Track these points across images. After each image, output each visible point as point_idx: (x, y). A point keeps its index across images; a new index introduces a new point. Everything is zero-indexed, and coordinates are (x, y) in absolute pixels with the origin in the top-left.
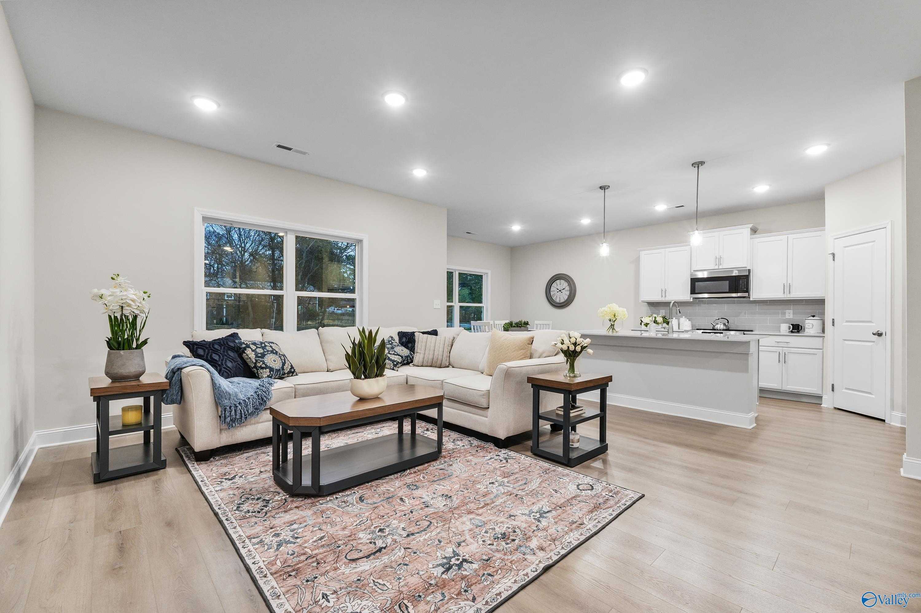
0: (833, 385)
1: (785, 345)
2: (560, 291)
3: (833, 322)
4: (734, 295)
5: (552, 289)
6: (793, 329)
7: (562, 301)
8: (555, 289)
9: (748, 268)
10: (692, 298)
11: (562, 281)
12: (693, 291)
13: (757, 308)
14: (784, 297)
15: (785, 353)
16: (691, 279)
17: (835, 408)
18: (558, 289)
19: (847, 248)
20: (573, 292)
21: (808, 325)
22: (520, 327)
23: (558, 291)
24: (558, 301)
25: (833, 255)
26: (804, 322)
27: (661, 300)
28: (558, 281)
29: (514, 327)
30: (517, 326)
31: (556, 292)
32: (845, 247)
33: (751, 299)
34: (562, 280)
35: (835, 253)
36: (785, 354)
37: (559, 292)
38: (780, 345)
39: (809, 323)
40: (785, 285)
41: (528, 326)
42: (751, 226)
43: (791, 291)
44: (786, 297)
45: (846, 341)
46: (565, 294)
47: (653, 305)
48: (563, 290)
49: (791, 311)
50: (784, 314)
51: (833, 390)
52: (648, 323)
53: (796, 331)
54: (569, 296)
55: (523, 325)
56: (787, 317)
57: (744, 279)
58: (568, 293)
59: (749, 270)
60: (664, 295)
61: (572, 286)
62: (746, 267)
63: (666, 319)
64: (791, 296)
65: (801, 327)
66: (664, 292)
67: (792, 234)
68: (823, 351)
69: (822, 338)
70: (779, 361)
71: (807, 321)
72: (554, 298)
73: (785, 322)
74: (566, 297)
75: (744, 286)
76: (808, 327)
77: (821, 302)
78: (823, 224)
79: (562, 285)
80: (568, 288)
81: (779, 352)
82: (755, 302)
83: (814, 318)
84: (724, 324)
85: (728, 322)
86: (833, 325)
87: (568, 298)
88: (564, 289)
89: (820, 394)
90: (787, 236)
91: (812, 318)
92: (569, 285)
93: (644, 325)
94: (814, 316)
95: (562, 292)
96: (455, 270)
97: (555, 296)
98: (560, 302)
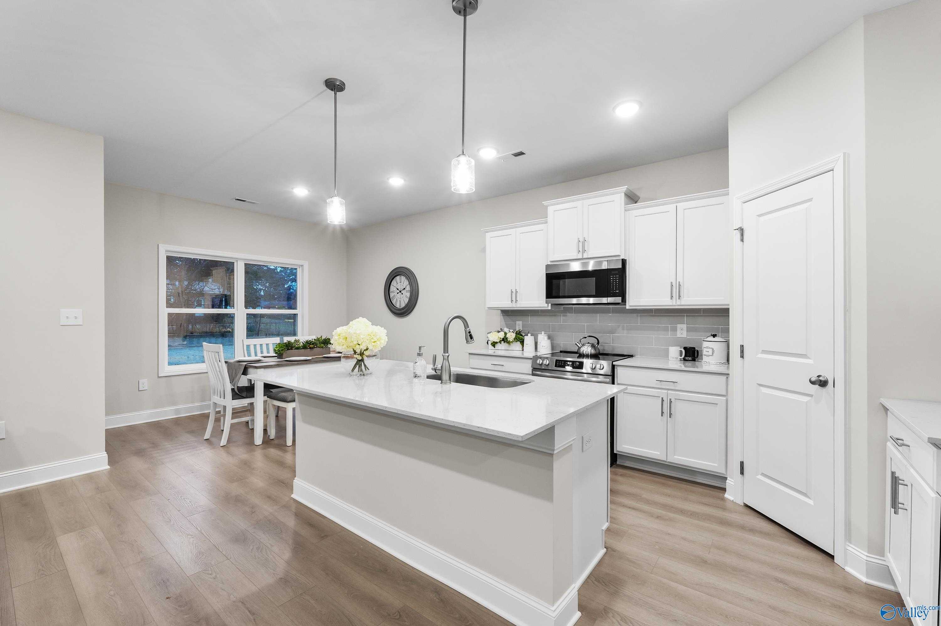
0: (742, 464)
1: (671, 386)
2: (400, 292)
3: (742, 352)
4: (604, 300)
5: (392, 288)
6: (686, 356)
7: (403, 305)
8: (395, 289)
9: (622, 257)
10: (550, 305)
12: (550, 294)
13: (638, 320)
14: (671, 304)
15: (670, 399)
16: (547, 274)
17: (747, 506)
18: (398, 289)
19: (762, 218)
20: (414, 293)
21: (708, 350)
22: (310, 348)
23: (398, 291)
24: (398, 306)
25: (742, 230)
26: (701, 345)
27: (511, 306)
28: (398, 278)
29: (297, 349)
30: (304, 348)
31: (396, 294)
32: (759, 216)
33: (627, 307)
34: (402, 277)
35: (744, 228)
36: (671, 402)
37: (400, 293)
38: (664, 385)
39: (707, 347)
40: (674, 284)
42: (624, 188)
43: (682, 295)
44: (674, 304)
45: (761, 388)
46: (406, 297)
47: (507, 313)
48: (404, 291)
49: (684, 326)
50: (675, 330)
51: (742, 473)
52: (495, 341)
53: (690, 358)
55: (318, 345)
56: (679, 334)
57: (616, 274)
58: (409, 295)
59: (624, 262)
60: (514, 299)
61: (414, 285)
62: (619, 256)
63: (522, 335)
64: (683, 303)
65: (698, 351)
66: (514, 295)
67: (683, 201)
68: (727, 401)
69: (724, 378)
70: (662, 413)
71: (705, 344)
72: (394, 302)
73: (675, 343)
74: (407, 300)
75: (616, 286)
76: (707, 353)
77: (723, 313)
78: (726, 185)
79: (402, 283)
80: (408, 288)
81: (662, 398)
82: (634, 311)
83: (716, 339)
84: (593, 346)
85: (598, 343)
86: (742, 356)
87: (409, 300)
88: (404, 289)
89: (723, 474)
90: (675, 205)
91: (711, 339)
92: (410, 284)
93: (492, 344)
94: (714, 336)
95: (402, 294)
96: (237, 258)
97: (395, 300)
98: (401, 307)
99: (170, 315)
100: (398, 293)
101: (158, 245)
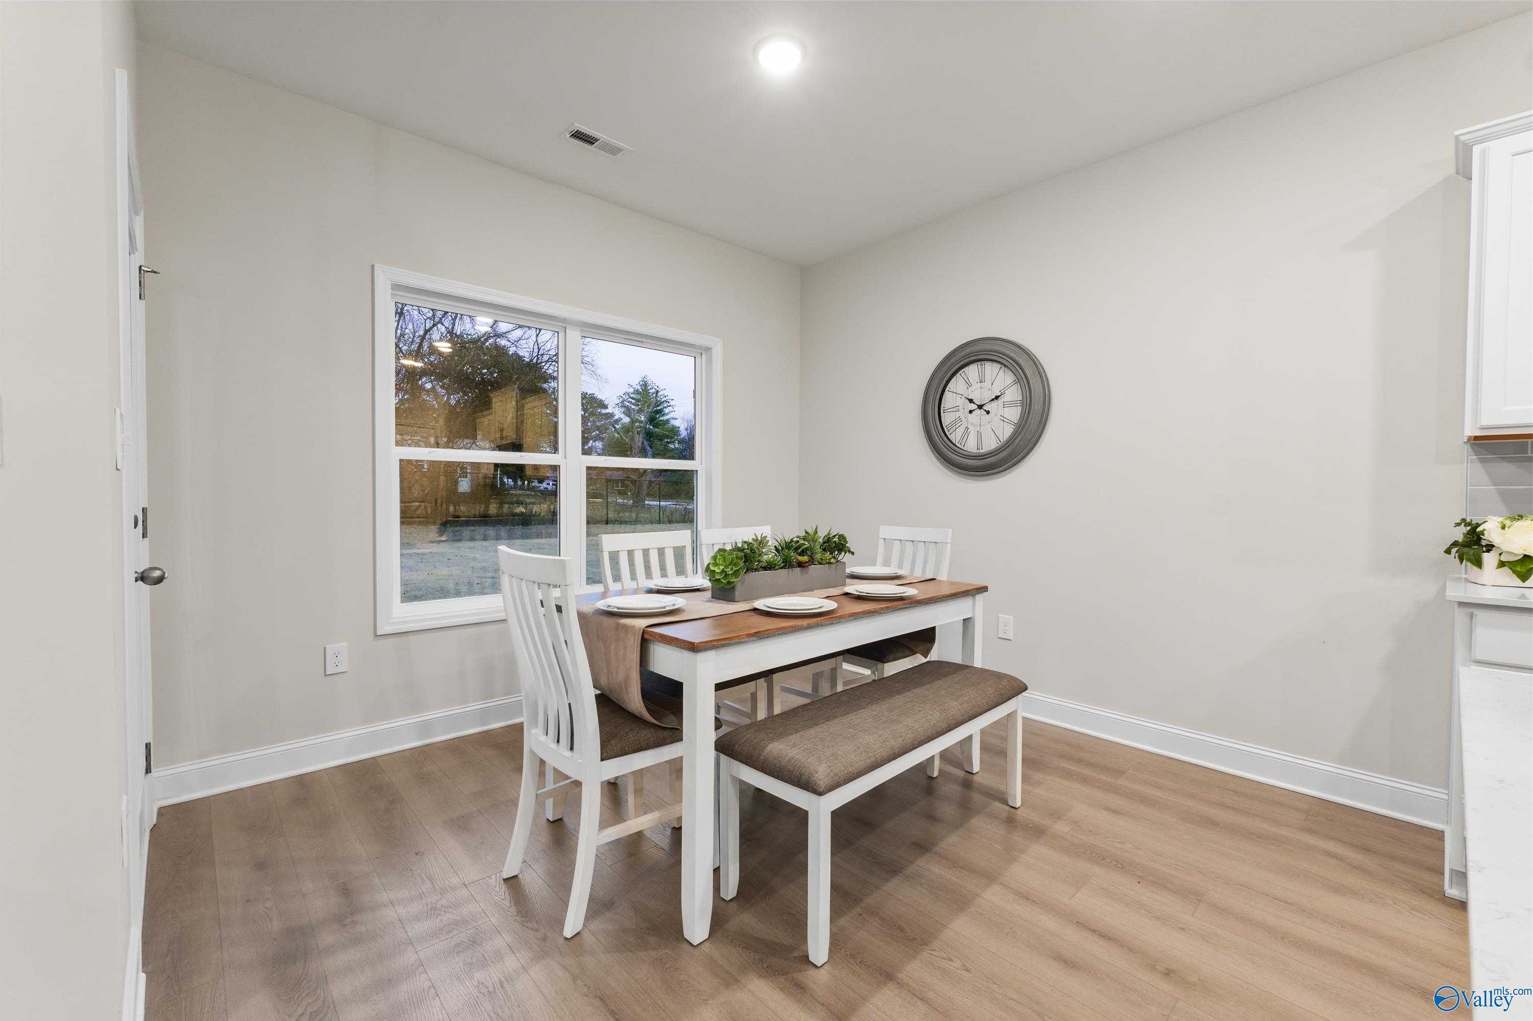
2: (980, 407)
5: (949, 400)
7: (991, 445)
8: (961, 402)
11: (991, 369)
18: (971, 401)
20: (1037, 407)
22: (801, 565)
23: (973, 407)
24: (971, 446)
28: (972, 371)
29: (769, 567)
30: (787, 564)
31: (961, 414)
34: (988, 366)
37: (978, 412)
41: (844, 557)
46: (1003, 419)
48: (995, 403)
54: (1021, 427)
55: (818, 556)
58: (1014, 414)
61: (1035, 382)
72: (956, 437)
74: (1007, 432)
79: (987, 384)
80: (1013, 394)
87: (1014, 433)
88: (997, 398)
92: (1022, 379)
95: (988, 412)
96: (564, 320)
97: (960, 432)
98: (981, 451)
99: (405, 465)
100: (971, 412)
101: (373, 267)
